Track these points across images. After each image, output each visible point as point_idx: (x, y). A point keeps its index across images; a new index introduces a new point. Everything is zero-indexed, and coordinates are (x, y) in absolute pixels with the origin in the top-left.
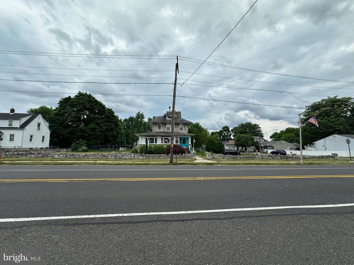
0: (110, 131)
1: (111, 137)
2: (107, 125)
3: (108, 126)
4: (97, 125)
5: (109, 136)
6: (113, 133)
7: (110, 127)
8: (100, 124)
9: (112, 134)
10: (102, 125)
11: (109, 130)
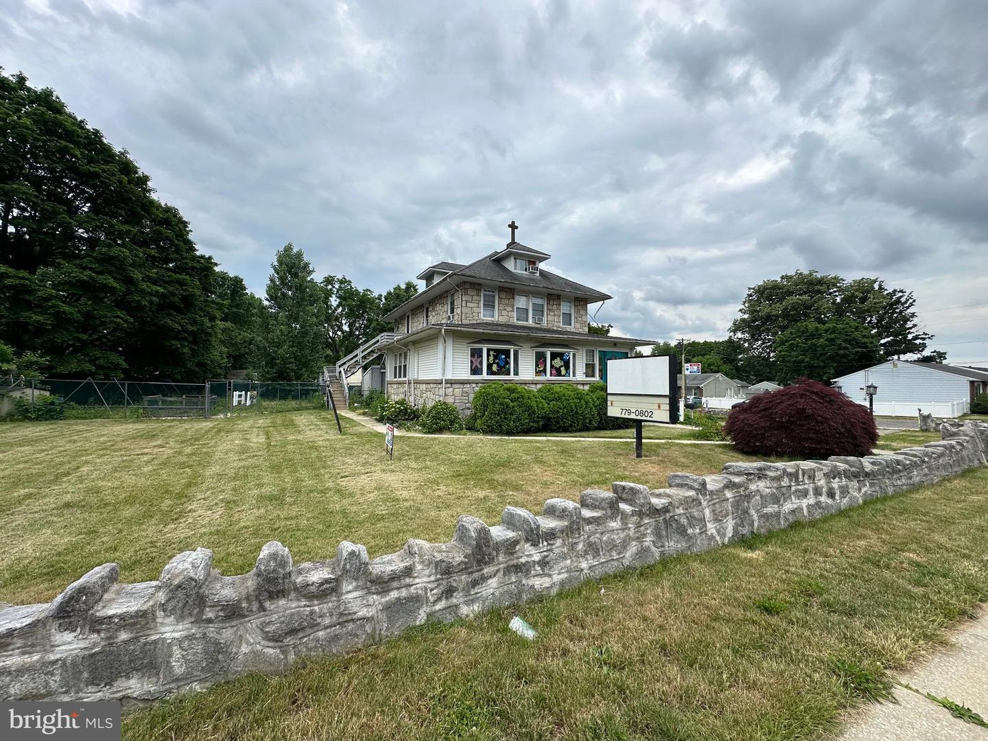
0: (179, 311)
1: (185, 339)
2: (164, 281)
3: (169, 283)
4: (110, 273)
5: (177, 336)
6: (194, 322)
7: (180, 291)
8: (125, 270)
9: (190, 328)
10: (137, 275)
11: (173, 306)
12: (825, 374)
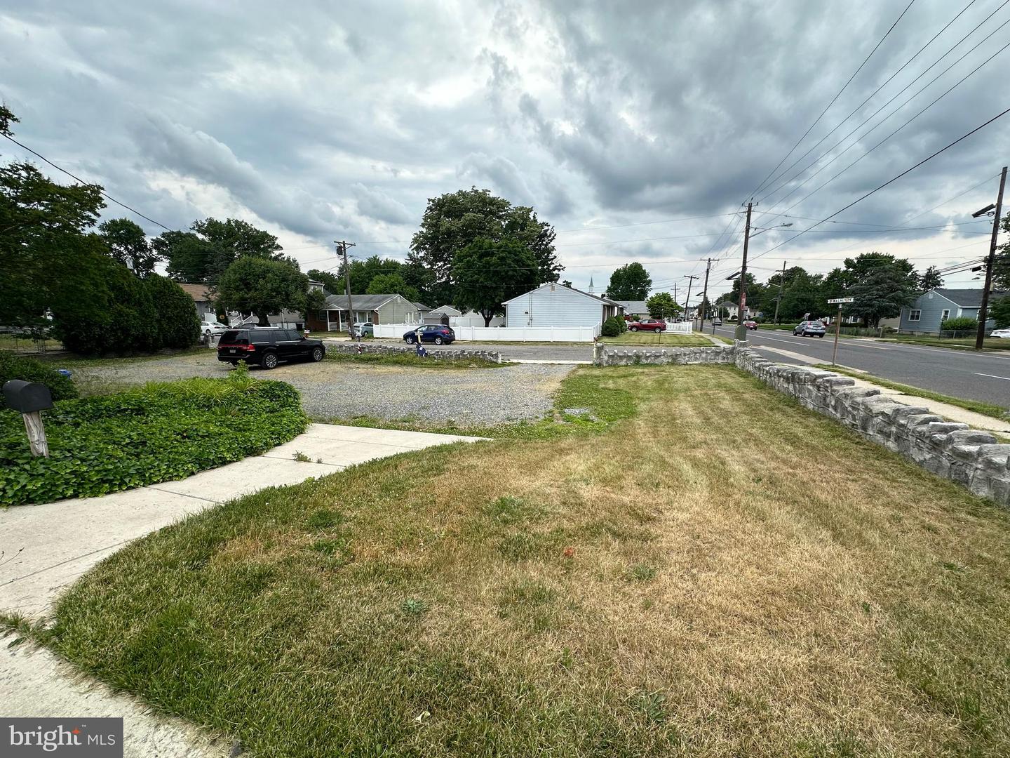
12: (496, 296)
